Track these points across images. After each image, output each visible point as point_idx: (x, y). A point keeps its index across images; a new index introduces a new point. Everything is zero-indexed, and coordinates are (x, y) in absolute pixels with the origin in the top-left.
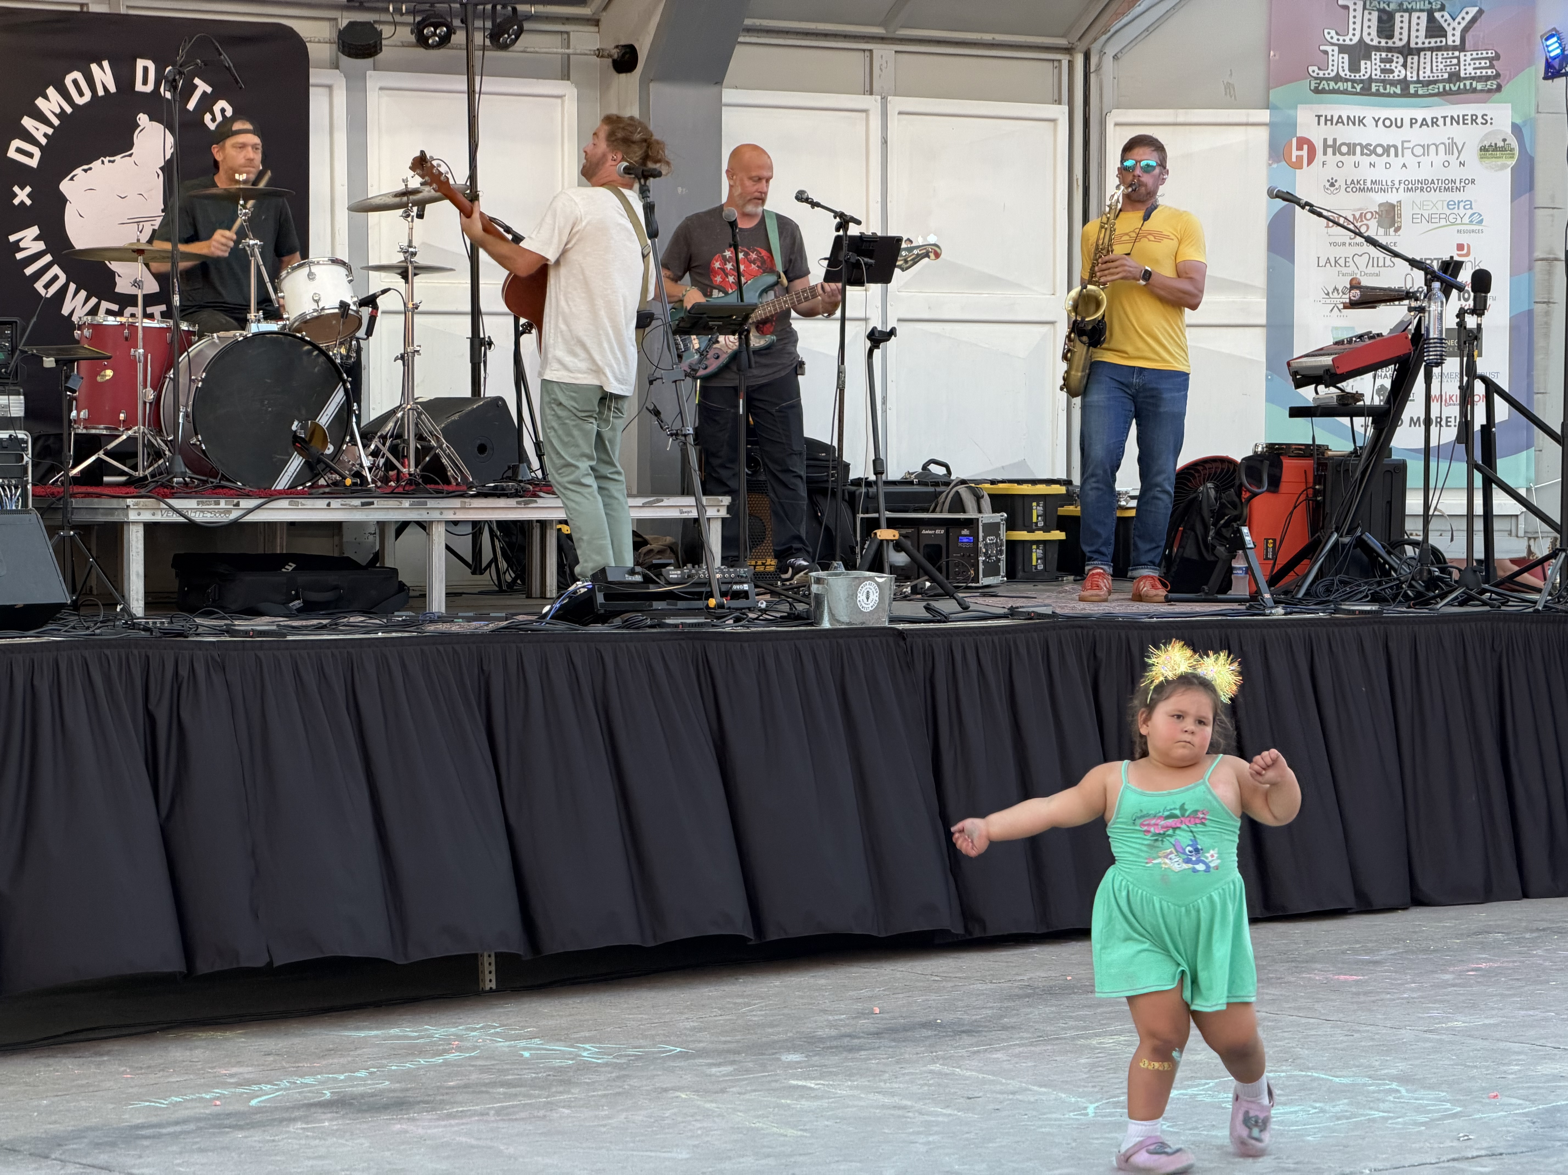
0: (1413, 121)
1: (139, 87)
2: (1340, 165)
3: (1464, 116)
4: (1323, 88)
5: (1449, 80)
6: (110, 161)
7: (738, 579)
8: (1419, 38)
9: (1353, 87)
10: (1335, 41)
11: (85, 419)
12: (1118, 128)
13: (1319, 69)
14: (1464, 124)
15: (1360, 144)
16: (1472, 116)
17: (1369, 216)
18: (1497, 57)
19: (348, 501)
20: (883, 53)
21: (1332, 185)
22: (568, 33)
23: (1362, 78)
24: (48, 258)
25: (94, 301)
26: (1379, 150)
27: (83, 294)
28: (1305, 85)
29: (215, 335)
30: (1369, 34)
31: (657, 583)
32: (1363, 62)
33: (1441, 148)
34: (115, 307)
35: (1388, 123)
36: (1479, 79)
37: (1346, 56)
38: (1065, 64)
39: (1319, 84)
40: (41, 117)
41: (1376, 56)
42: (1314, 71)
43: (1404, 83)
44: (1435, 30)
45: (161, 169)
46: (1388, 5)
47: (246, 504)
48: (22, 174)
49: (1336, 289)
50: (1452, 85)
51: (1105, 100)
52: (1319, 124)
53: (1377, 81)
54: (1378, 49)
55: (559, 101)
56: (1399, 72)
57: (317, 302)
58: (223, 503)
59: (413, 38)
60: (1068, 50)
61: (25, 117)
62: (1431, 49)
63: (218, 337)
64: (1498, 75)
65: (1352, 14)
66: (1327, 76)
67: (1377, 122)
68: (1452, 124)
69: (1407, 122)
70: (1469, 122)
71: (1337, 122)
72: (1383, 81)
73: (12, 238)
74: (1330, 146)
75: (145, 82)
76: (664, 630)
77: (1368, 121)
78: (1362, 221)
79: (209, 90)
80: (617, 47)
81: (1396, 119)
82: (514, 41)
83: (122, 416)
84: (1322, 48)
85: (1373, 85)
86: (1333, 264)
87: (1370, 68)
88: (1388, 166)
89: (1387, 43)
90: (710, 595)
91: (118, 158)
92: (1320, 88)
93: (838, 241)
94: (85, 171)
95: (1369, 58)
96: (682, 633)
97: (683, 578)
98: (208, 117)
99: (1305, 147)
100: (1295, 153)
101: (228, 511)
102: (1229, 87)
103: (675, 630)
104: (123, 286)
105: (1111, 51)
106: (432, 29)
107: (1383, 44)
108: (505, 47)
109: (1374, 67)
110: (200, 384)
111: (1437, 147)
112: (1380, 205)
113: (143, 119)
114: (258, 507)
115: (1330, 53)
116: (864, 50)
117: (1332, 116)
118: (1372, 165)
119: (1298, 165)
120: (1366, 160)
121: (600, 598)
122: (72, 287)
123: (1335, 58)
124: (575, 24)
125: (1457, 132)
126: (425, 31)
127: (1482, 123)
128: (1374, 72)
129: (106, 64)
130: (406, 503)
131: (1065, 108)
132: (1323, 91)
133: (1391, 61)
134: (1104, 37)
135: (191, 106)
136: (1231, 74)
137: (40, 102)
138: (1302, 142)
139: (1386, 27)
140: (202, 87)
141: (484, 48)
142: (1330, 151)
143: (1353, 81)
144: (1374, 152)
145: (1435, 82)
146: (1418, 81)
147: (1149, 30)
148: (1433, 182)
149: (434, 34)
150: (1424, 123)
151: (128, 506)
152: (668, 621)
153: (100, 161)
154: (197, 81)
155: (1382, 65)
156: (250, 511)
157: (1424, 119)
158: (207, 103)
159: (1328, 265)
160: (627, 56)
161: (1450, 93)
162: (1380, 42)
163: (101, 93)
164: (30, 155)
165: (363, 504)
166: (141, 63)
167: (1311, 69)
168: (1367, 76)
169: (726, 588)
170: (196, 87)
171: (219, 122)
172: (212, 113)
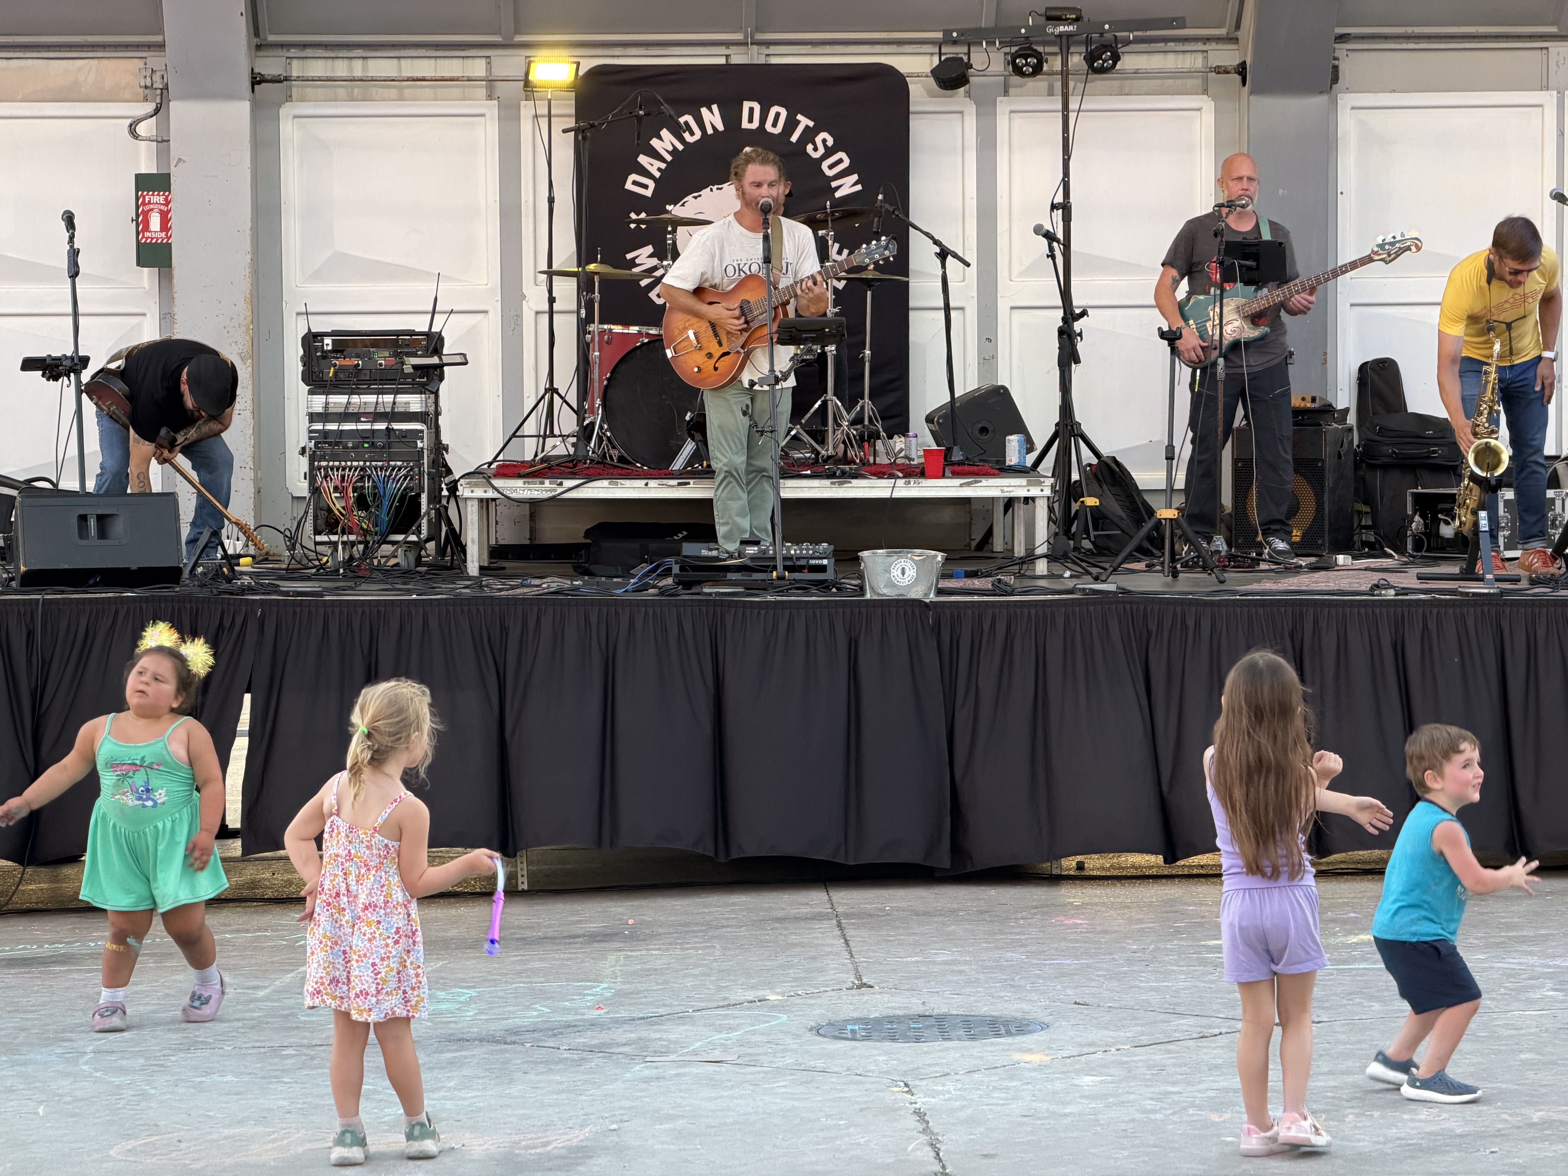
1: (745, 125)
6: (718, 189)
7: (816, 555)
19: (665, 481)
20: (1560, 50)
22: (1207, 51)
24: (661, 272)
40: (655, 155)
47: (569, 483)
48: (638, 203)
55: (1199, 113)
58: (547, 483)
61: (641, 156)
73: (629, 256)
75: (751, 120)
79: (811, 124)
80: (1241, 63)
91: (725, 186)
94: (696, 198)
98: (810, 148)
101: (550, 489)
106: (1024, 60)
110: (606, 383)
114: (580, 486)
116: (1539, 49)
121: (676, 569)
124: (1216, 43)
126: (1019, 62)
129: (715, 107)
135: (794, 138)
137: (655, 142)
140: (804, 122)
149: (1027, 64)
153: (709, 189)
154: (799, 117)
156: (572, 489)
158: (809, 135)
163: (710, 131)
164: (646, 187)
165: (680, 484)
166: (746, 105)
169: (803, 562)
170: (799, 122)
171: (821, 151)
172: (814, 144)
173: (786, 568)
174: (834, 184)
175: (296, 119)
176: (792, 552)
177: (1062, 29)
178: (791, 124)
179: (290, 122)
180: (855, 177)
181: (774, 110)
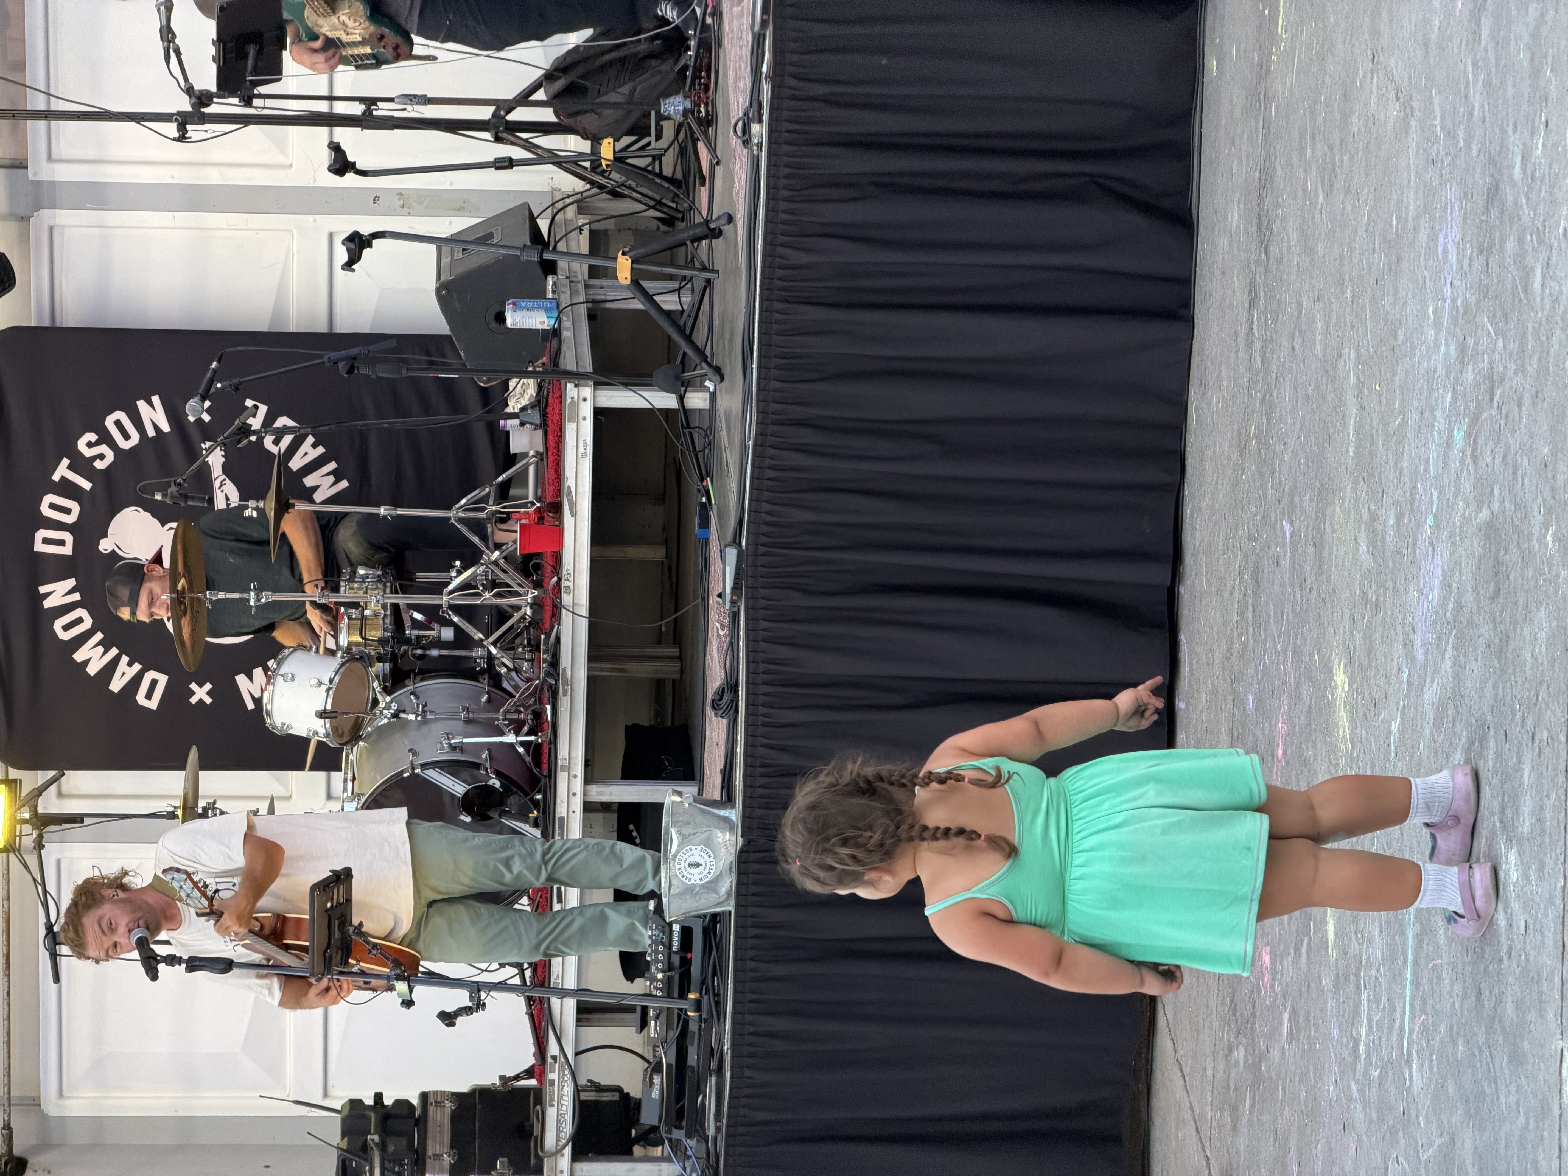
1: (67, 550)
40: (110, 669)
45: (163, 525)
48: (176, 693)
61: (111, 688)
73: (250, 705)
75: (62, 543)
79: (66, 462)
98: (99, 465)
113: (105, 546)
114: (559, 1040)
129: (43, 589)
135: (86, 485)
137: (92, 670)
140: (62, 471)
154: (56, 477)
158: (81, 465)
163: (77, 597)
164: (154, 683)
166: (39, 549)
169: (676, 960)
170: (63, 478)
171: (104, 449)
172: (94, 458)
173: (683, 995)
174: (151, 433)
175: (65, 1094)
176: (660, 976)
178: (67, 489)
179: (67, 1102)
180: (141, 405)
181: (46, 512)
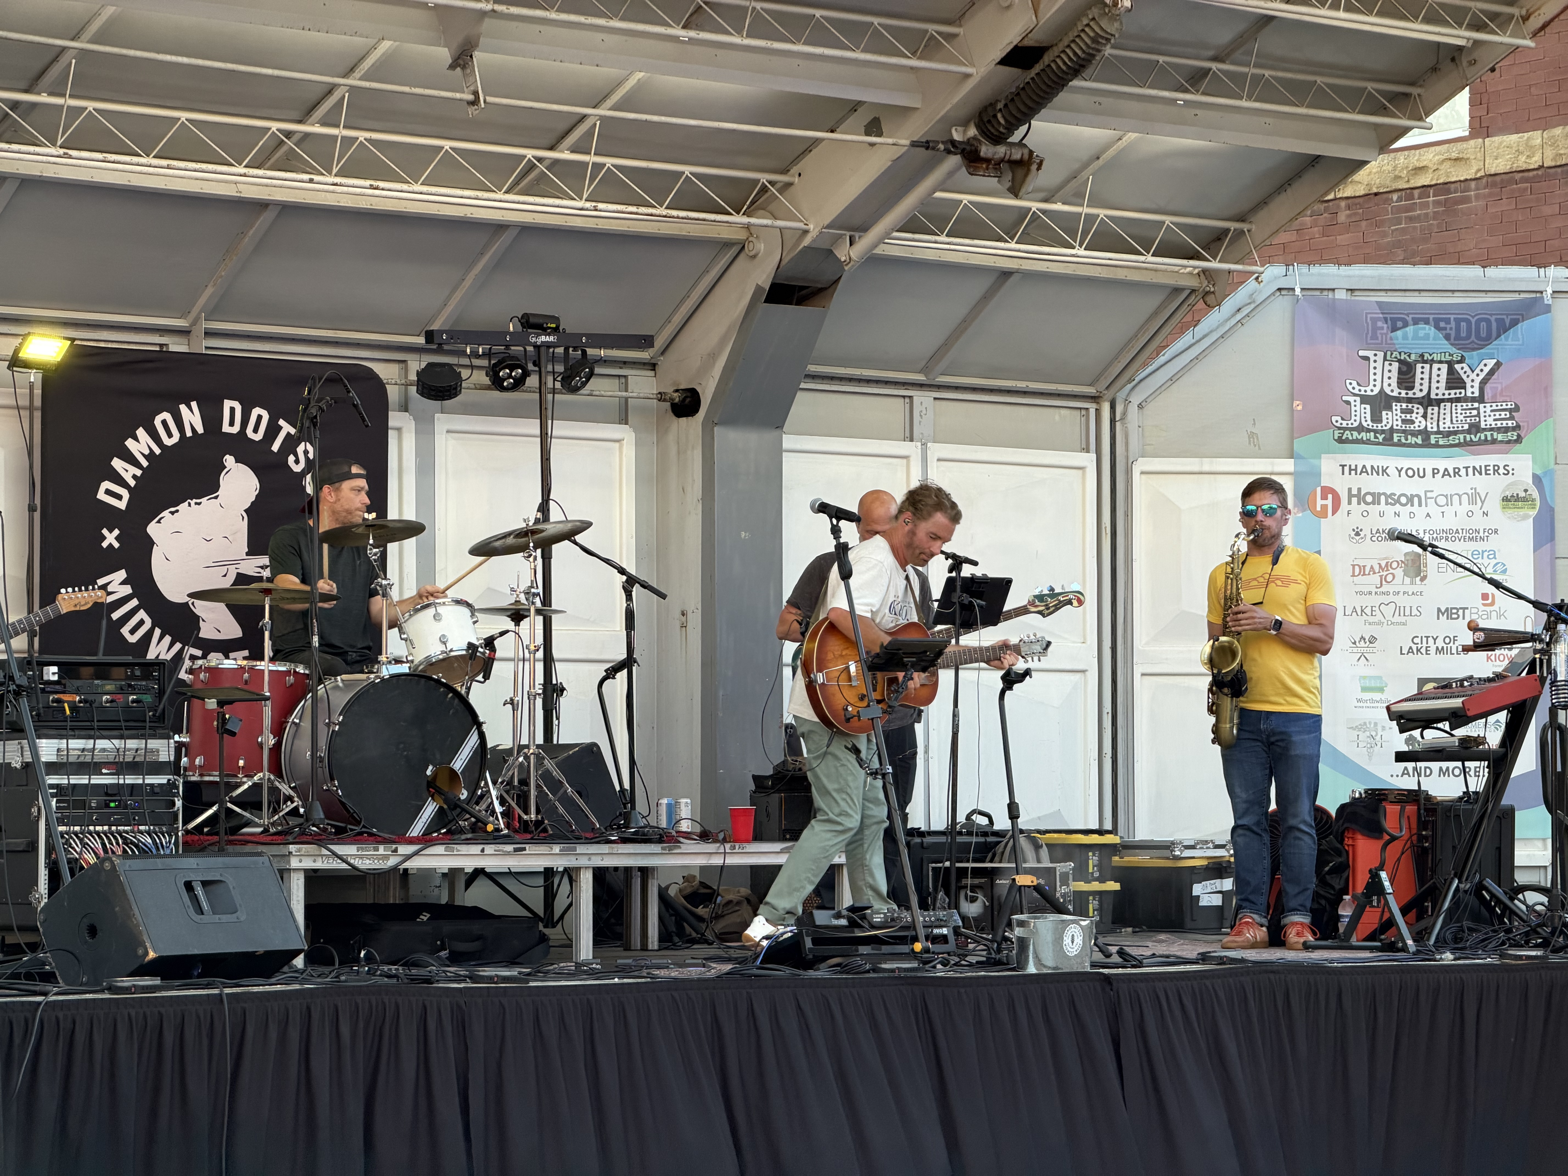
0: (1435, 472)
1: (226, 428)
2: (1365, 514)
3: (1486, 466)
4: (1347, 438)
5: (1469, 432)
6: (196, 504)
7: (937, 923)
8: (1440, 390)
9: (1376, 437)
10: (1356, 391)
11: (200, 766)
12: (1143, 476)
13: (1343, 419)
14: (1486, 474)
15: (1384, 494)
16: (1494, 466)
17: (1395, 565)
18: (1517, 409)
19: (501, 847)
20: (923, 399)
21: (1357, 534)
22: (625, 377)
23: (1384, 428)
24: (134, 602)
25: (178, 646)
26: (1403, 500)
27: (168, 639)
28: (1328, 435)
29: (339, 678)
30: (1389, 385)
31: (863, 927)
32: (1384, 413)
33: (1465, 497)
34: (199, 653)
35: (1410, 473)
36: (1499, 430)
37: (1368, 407)
38: (1092, 412)
39: (1343, 434)
40: (130, 459)
41: (1397, 407)
42: (1337, 421)
43: (1425, 434)
44: (1455, 381)
45: (246, 511)
46: (1409, 356)
47: (405, 850)
48: (111, 516)
49: (1362, 638)
50: (1473, 436)
51: (1131, 448)
52: (1343, 474)
53: (1398, 431)
54: (1398, 399)
55: (617, 445)
56: (1419, 423)
57: (445, 643)
58: (382, 850)
59: (486, 381)
60: (1095, 399)
61: (115, 459)
62: (1451, 400)
63: (342, 680)
64: (1518, 427)
65: (1372, 365)
66: (1350, 426)
67: (1400, 471)
68: (1474, 475)
69: (1429, 472)
70: (1491, 472)
71: (1362, 472)
72: (1404, 432)
74: (1354, 496)
75: (232, 424)
76: (881, 975)
77: (1392, 471)
78: (1388, 570)
79: (293, 431)
80: (677, 391)
81: (1418, 469)
82: (584, 384)
83: (241, 763)
84: (1344, 398)
85: (1395, 435)
86: (1359, 614)
87: (1392, 418)
88: (1412, 515)
89: (1407, 394)
90: (915, 939)
91: (204, 500)
92: (1344, 438)
93: (950, 582)
94: (172, 513)
95: (1389, 408)
96: (900, 978)
97: (886, 921)
98: (291, 458)
99: (1330, 496)
100: (1320, 502)
101: (386, 857)
102: (1252, 436)
103: (892, 974)
104: (206, 632)
105: (1135, 400)
106: (508, 371)
107: (1403, 395)
108: (575, 390)
109: (1395, 417)
110: (337, 728)
111: (1460, 496)
112: (1406, 554)
113: (229, 460)
114: (416, 853)
115: (1353, 404)
116: (904, 397)
117: (1356, 466)
118: (1397, 514)
119: (1323, 514)
120: (1390, 510)
121: (808, 943)
122: (157, 632)
123: (1358, 408)
124: (632, 368)
125: (1481, 483)
126: (501, 374)
127: (1504, 474)
128: (1395, 423)
129: (194, 404)
130: (556, 849)
131: (1093, 456)
132: (1347, 441)
133: (1411, 412)
134: (1129, 386)
135: (275, 447)
136: (1254, 424)
137: (130, 443)
138: (1327, 491)
139: (1406, 377)
140: (286, 428)
141: (554, 391)
142: (1354, 500)
143: (1375, 432)
144: (1398, 501)
145: (1455, 433)
146: (1438, 432)
147: (1173, 380)
148: (1457, 532)
149: (510, 376)
150: (1446, 473)
151: (290, 853)
152: (884, 966)
153: (186, 503)
154: (282, 422)
155: (1403, 415)
156: (408, 857)
157: (1446, 470)
158: (290, 444)
159: (1354, 614)
160: (688, 400)
161: (1471, 443)
162: (1400, 393)
163: (189, 433)
164: (119, 497)
165: (516, 850)
166: (228, 404)
167: (1334, 419)
168: (1389, 426)
170: (281, 428)
171: (303, 464)
172: (296, 455)
177: (543, 338)
178: (273, 430)
181: (256, 411)
